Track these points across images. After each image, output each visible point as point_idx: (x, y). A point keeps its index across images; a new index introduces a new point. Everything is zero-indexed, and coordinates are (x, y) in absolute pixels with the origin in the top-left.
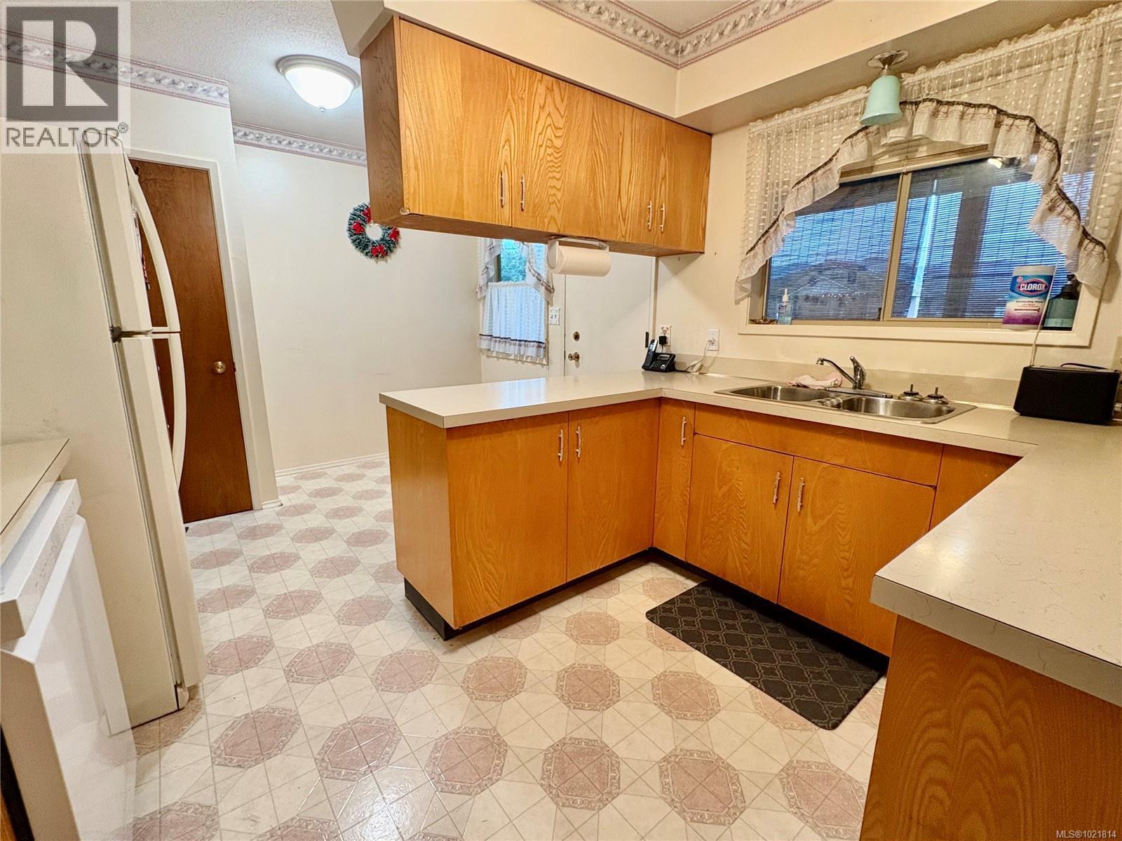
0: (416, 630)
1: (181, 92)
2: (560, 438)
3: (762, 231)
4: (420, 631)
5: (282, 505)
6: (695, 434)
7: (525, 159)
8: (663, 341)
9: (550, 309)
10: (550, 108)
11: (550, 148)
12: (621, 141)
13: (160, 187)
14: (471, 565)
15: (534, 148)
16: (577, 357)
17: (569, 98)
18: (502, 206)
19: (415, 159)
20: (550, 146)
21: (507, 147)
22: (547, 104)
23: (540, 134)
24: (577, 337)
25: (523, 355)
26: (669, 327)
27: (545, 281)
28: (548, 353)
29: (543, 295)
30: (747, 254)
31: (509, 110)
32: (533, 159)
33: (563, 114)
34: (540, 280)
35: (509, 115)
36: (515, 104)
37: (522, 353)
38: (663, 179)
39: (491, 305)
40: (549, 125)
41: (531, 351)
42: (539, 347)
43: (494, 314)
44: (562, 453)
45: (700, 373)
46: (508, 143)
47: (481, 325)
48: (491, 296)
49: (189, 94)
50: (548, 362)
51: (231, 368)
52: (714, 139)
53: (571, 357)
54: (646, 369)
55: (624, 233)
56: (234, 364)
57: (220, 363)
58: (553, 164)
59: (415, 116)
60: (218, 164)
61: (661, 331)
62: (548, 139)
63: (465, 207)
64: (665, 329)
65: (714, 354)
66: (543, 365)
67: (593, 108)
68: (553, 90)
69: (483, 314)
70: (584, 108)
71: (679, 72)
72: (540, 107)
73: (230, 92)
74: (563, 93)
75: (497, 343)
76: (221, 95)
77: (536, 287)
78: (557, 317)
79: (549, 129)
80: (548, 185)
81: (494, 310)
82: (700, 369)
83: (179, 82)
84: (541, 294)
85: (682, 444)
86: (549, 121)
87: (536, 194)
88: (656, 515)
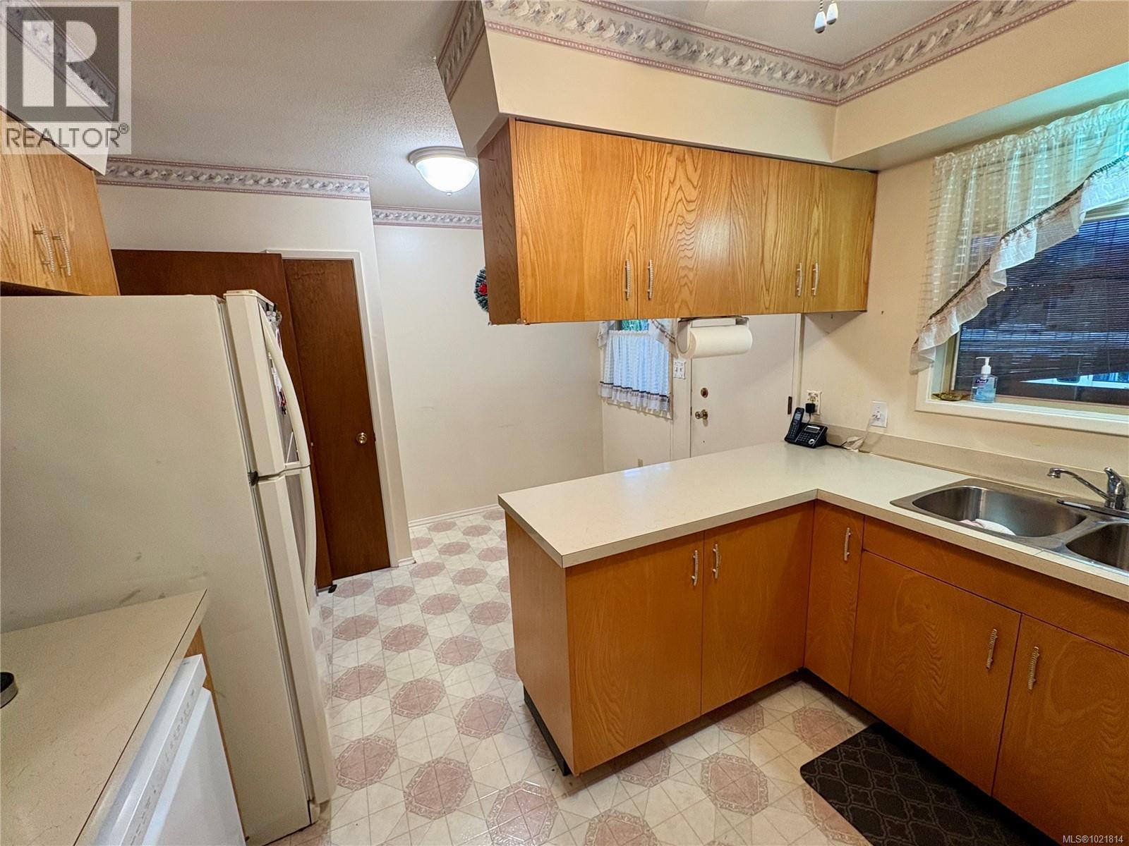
0: (534, 753)
1: (330, 193)
2: (694, 559)
3: (953, 291)
4: (539, 755)
5: (415, 562)
6: (863, 550)
7: (653, 243)
8: (811, 408)
9: (675, 361)
10: (681, 179)
11: (681, 225)
12: (764, 201)
13: (314, 280)
14: (593, 706)
15: (663, 228)
16: (705, 415)
17: (704, 164)
18: (627, 299)
19: (532, 265)
20: (681, 223)
21: (632, 233)
22: (678, 178)
23: (670, 212)
24: (705, 393)
25: (645, 408)
26: (818, 393)
27: (669, 333)
28: (672, 406)
29: (667, 348)
30: (931, 318)
31: (634, 192)
32: (661, 241)
33: (696, 184)
34: (664, 332)
35: (634, 200)
36: (642, 185)
37: (645, 405)
38: (815, 234)
39: (612, 354)
40: (680, 201)
41: (654, 404)
42: (663, 400)
43: (615, 363)
44: (696, 574)
45: (860, 451)
46: (633, 228)
47: (602, 372)
48: (612, 344)
49: (337, 193)
50: (672, 416)
51: (372, 438)
52: (881, 177)
53: (698, 416)
54: (789, 442)
55: (767, 304)
56: (374, 435)
57: (363, 434)
58: (685, 242)
59: (532, 220)
60: (361, 254)
61: (809, 397)
62: (679, 216)
63: (586, 306)
64: (813, 395)
65: (880, 431)
66: (667, 419)
67: (732, 171)
68: (684, 160)
69: (604, 362)
70: (721, 173)
71: (838, 110)
72: (670, 182)
73: (370, 185)
74: (696, 161)
75: (618, 393)
76: (363, 190)
77: (660, 340)
78: (683, 370)
79: (680, 204)
80: (679, 266)
81: (615, 359)
82: (861, 446)
83: (328, 185)
84: (665, 347)
85: (846, 559)
86: (680, 195)
87: (665, 279)
88: (808, 632)
